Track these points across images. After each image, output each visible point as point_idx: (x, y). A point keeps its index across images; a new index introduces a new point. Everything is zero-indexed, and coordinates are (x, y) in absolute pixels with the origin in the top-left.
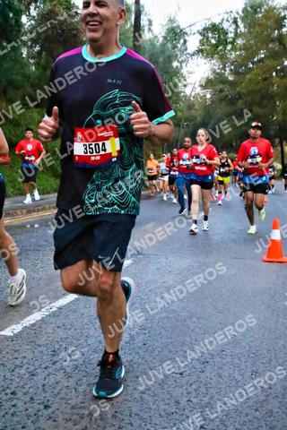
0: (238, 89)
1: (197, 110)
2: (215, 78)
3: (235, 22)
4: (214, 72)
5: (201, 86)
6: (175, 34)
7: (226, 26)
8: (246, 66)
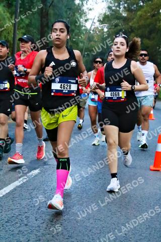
0: (130, 24)
1: (95, 42)
2: (111, 14)
4: (109, 8)
5: (99, 21)
8: (137, 4)
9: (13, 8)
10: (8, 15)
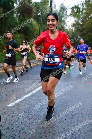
0: (83, 27)
1: (70, 34)
2: (76, 23)
3: (83, 5)
4: (75, 21)
5: (71, 26)
6: (63, 9)
7: (80, 6)
8: (86, 19)
9: (39, 22)
10: (37, 25)
